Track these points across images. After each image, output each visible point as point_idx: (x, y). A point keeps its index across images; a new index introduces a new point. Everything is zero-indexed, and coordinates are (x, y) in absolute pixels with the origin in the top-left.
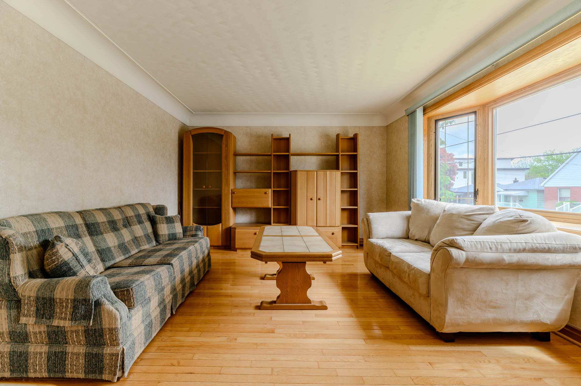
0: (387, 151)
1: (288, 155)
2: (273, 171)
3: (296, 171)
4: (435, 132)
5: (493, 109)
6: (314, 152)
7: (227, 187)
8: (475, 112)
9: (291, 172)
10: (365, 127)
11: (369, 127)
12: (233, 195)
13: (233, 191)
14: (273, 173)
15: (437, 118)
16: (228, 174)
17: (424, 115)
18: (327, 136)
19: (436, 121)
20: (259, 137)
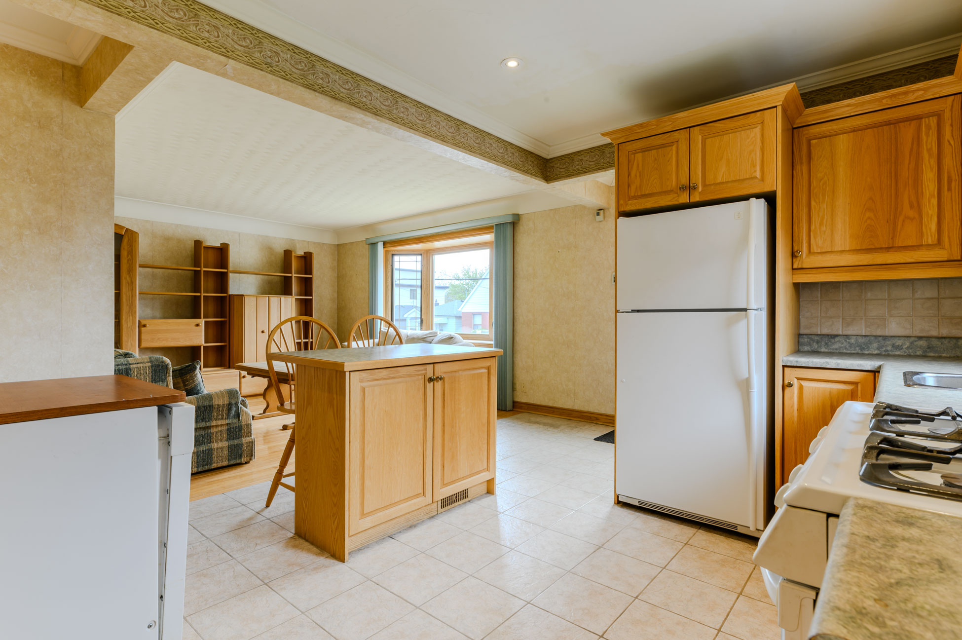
0: (338, 274)
1: (227, 273)
2: (203, 294)
3: (243, 295)
4: (392, 266)
5: (432, 255)
6: (252, 271)
7: (131, 317)
8: (421, 254)
9: (230, 295)
10: (314, 243)
11: (319, 244)
12: (143, 329)
13: (143, 322)
14: (204, 296)
15: (394, 253)
16: (133, 296)
17: (384, 248)
18: (270, 250)
19: (393, 255)
20: (168, 239)
